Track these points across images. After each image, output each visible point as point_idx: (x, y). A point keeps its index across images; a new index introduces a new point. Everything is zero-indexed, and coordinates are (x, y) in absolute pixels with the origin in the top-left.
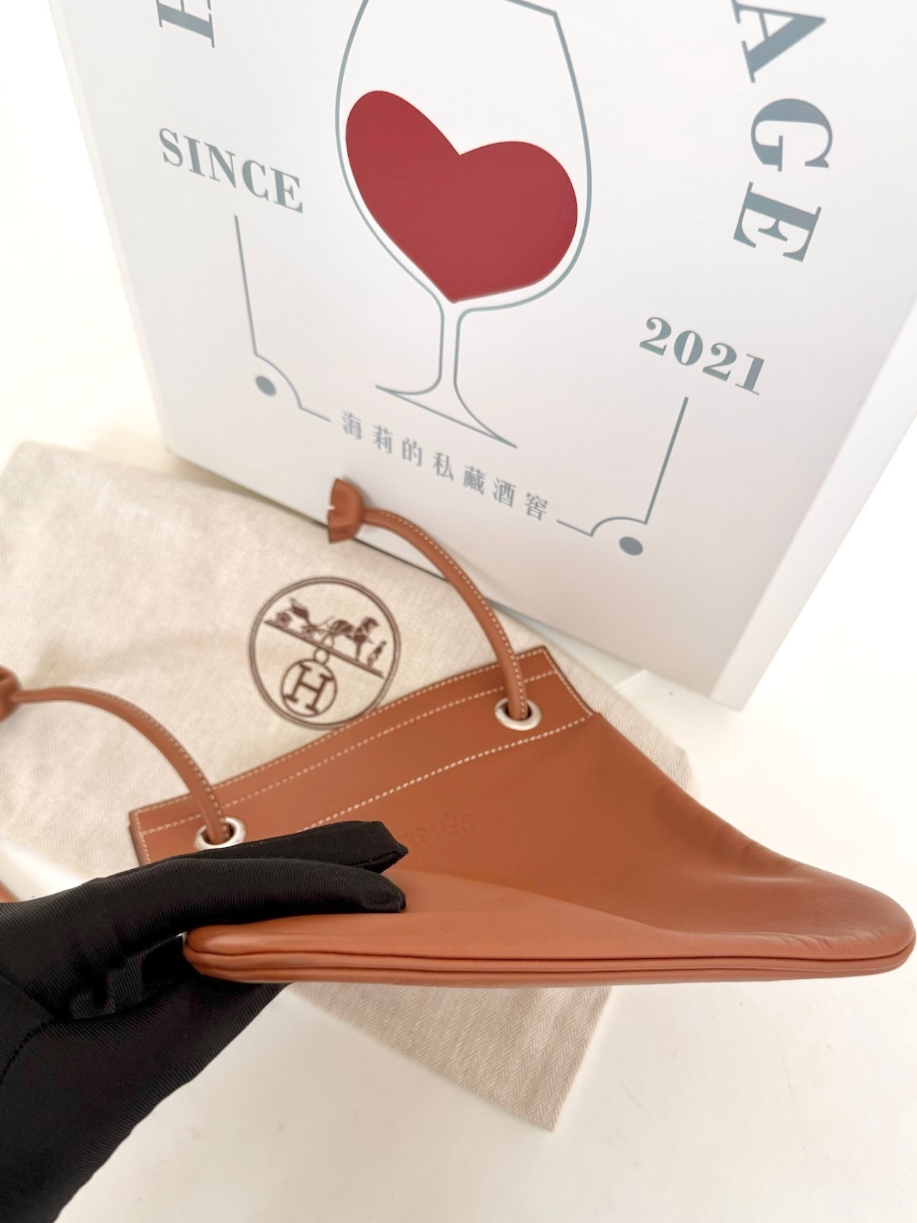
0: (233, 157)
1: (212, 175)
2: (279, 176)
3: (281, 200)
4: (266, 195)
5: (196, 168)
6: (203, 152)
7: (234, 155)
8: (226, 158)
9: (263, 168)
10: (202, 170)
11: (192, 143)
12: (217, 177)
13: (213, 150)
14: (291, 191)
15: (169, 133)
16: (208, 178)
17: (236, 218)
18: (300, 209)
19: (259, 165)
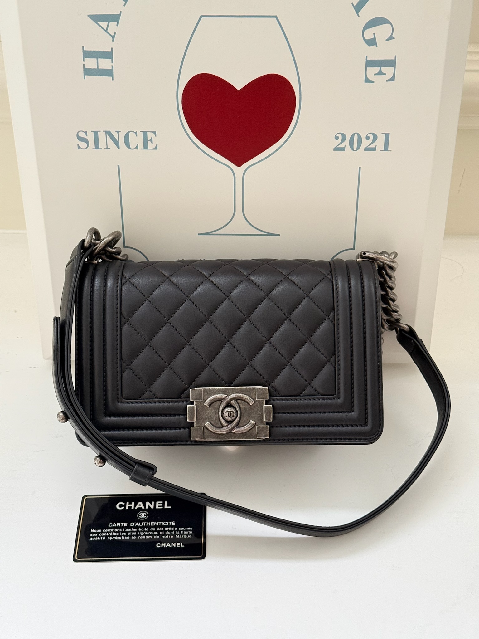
0: (119, 133)
1: (106, 147)
2: (145, 134)
3: (146, 147)
4: (137, 147)
5: (97, 147)
6: (102, 136)
7: (120, 131)
8: (115, 135)
9: (136, 133)
10: (100, 148)
11: (96, 134)
12: (108, 147)
13: (108, 133)
14: (151, 140)
15: (83, 132)
16: (103, 148)
17: (118, 166)
18: (156, 148)
19: (134, 132)
